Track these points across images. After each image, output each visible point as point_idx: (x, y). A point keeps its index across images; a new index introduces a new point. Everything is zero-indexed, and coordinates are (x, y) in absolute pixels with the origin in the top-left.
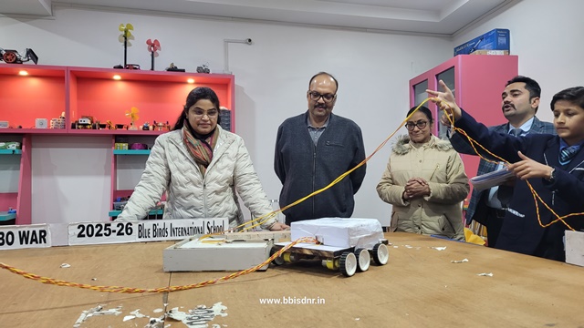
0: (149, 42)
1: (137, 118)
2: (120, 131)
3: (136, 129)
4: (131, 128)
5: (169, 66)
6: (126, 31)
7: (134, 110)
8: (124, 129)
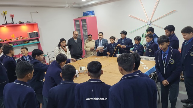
0: (11, 15)
1: (14, 37)
3: (14, 40)
8: (11, 40)
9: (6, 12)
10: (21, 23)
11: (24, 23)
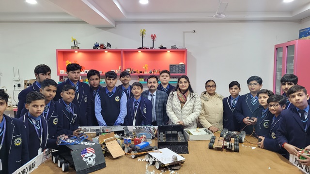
0: (152, 36)
1: (147, 68)
2: (141, 74)
3: (147, 73)
4: (145, 73)
5: (160, 46)
6: (143, 32)
7: (146, 65)
8: (143, 73)
9: (144, 30)
10: (162, 48)
11: (165, 48)
